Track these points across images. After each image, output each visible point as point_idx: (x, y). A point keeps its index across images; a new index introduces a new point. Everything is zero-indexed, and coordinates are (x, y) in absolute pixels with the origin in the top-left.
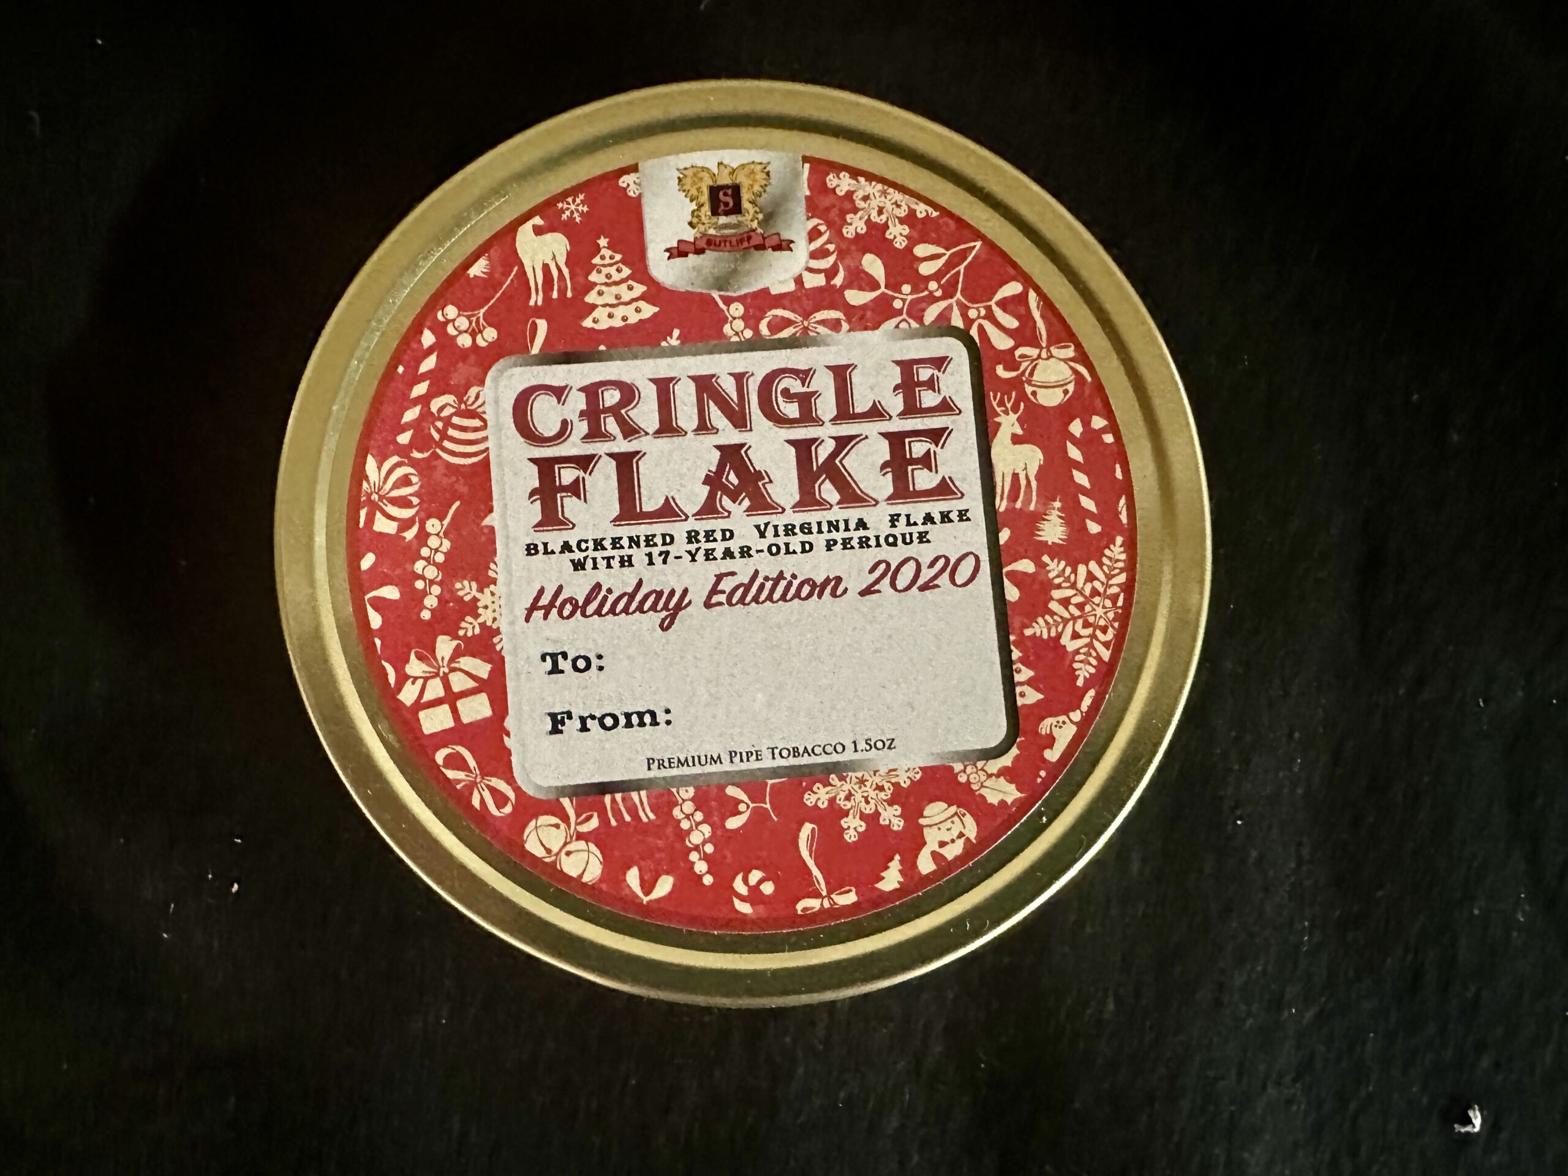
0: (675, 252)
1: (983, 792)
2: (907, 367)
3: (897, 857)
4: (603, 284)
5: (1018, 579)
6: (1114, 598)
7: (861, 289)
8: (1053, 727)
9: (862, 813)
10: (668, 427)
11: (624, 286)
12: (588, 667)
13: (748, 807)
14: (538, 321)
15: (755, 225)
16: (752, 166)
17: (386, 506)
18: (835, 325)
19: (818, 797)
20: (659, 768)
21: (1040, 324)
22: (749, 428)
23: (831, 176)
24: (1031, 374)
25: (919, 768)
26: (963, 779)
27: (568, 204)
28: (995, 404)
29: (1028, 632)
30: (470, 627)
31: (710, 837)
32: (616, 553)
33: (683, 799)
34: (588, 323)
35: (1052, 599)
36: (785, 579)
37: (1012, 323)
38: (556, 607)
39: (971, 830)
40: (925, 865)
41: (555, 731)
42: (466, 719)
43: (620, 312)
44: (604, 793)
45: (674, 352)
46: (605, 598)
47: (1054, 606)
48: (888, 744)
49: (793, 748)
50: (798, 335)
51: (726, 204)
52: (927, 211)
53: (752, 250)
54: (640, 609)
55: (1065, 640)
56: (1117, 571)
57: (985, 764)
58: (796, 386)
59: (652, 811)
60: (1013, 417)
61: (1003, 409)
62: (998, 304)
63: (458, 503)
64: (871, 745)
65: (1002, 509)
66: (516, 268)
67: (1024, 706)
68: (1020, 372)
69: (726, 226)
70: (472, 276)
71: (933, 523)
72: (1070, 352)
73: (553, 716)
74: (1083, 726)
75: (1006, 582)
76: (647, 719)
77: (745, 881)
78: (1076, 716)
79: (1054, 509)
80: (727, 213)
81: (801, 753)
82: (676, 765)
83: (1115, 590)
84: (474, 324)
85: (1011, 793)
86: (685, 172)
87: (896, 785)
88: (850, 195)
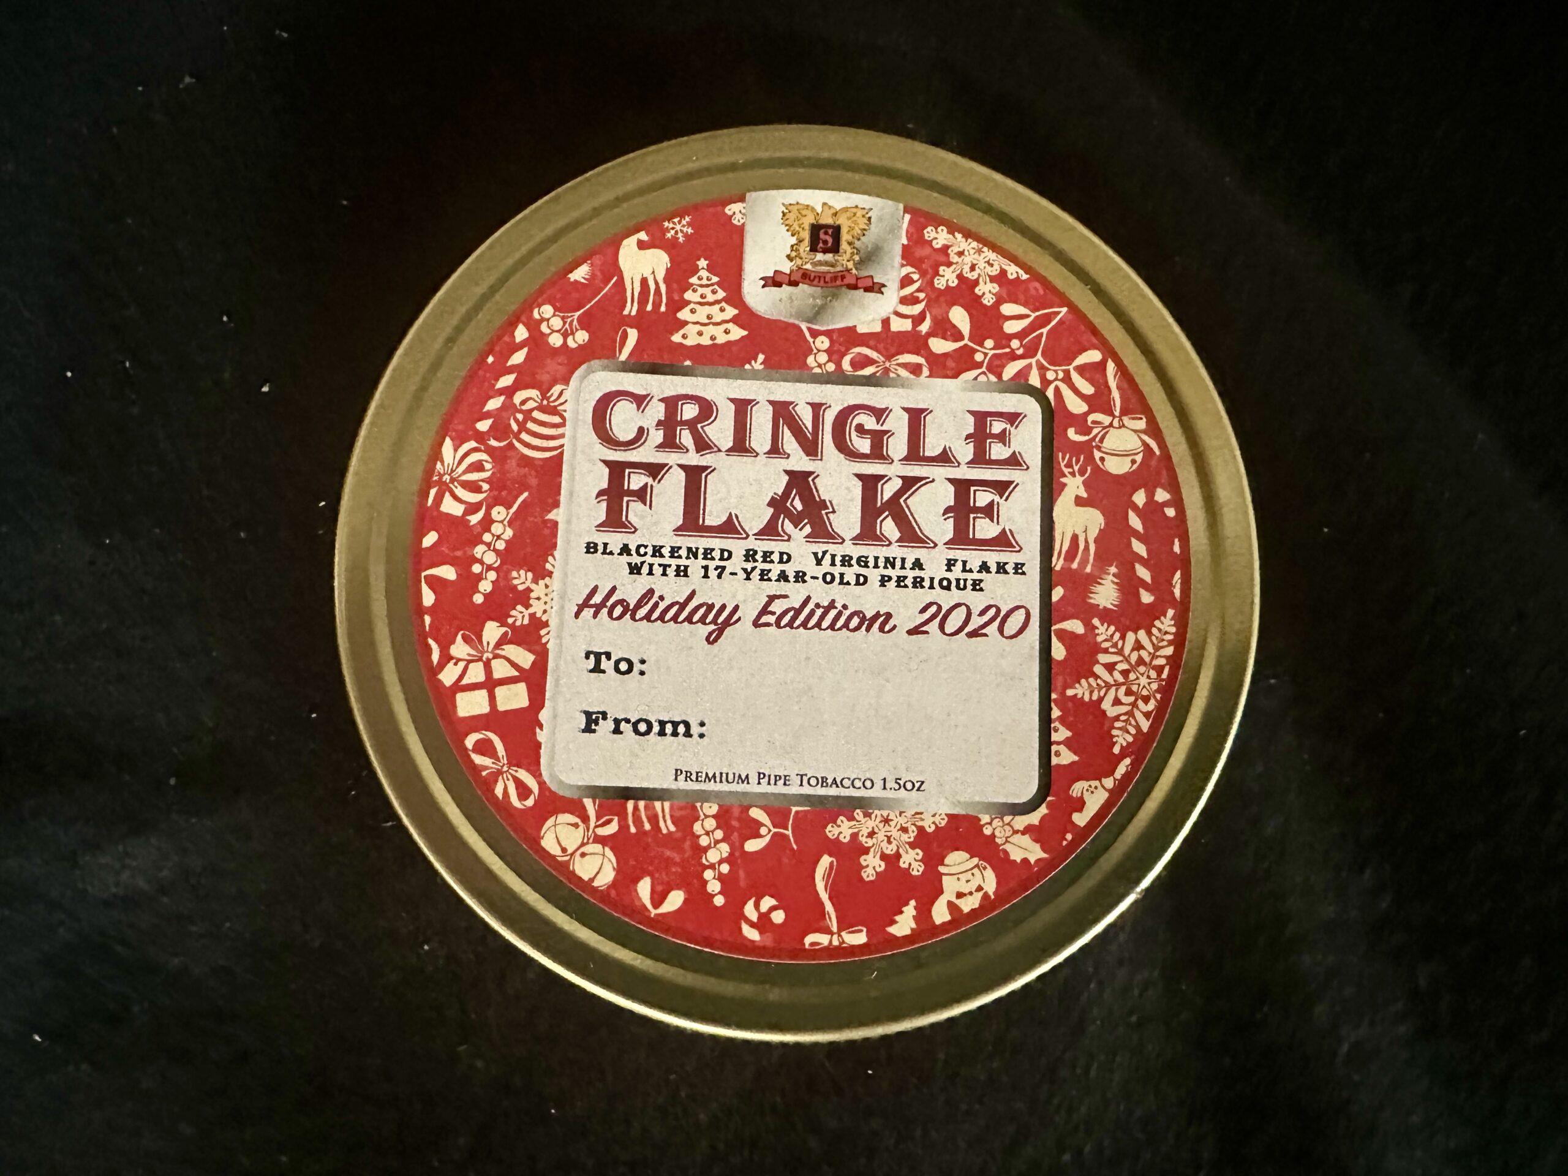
0: (770, 281)
1: (1008, 847)
2: (981, 418)
3: (913, 903)
4: (695, 303)
5: (1066, 637)
6: (1159, 670)
7: (944, 338)
8: (1085, 790)
9: (882, 852)
10: (741, 446)
11: (717, 307)
12: (630, 670)
13: (770, 831)
14: (629, 330)
15: (850, 265)
16: (854, 210)
17: (456, 487)
18: (916, 370)
19: (841, 830)
20: (686, 780)
21: (1116, 395)
22: (819, 458)
23: (929, 229)
24: (1102, 440)
25: (946, 814)
26: (987, 831)
27: (674, 223)
28: (1062, 465)
29: (1070, 692)
30: (519, 616)
31: (727, 858)
32: (674, 562)
33: (704, 814)
34: (676, 338)
35: (1097, 662)
36: (836, 608)
37: (1088, 389)
38: (606, 607)
39: (990, 884)
40: (940, 914)
41: (588, 729)
42: (502, 707)
43: (710, 330)
44: (628, 799)
45: (755, 376)
46: (656, 605)
47: (1098, 669)
48: (917, 785)
49: (822, 778)
50: (878, 374)
51: (825, 242)
52: (1017, 272)
53: (844, 289)
54: (689, 619)
55: (1106, 705)
56: (1165, 643)
57: (1013, 819)
58: (870, 423)
59: (673, 823)
60: (1079, 480)
61: (1071, 470)
62: (1077, 369)
63: (526, 494)
64: (901, 785)
65: (1058, 568)
66: (615, 278)
67: (1058, 766)
68: (1091, 436)
69: (820, 263)
70: (572, 280)
71: (988, 571)
72: (1142, 424)
73: (588, 714)
74: (1115, 794)
75: (1055, 642)
76: (681, 729)
77: (757, 906)
78: (1109, 782)
79: (1109, 574)
80: (825, 251)
81: (829, 784)
82: (703, 780)
83: (1162, 662)
84: (567, 326)
85: (1035, 853)
86: (790, 208)
87: (921, 830)
88: (946, 248)
